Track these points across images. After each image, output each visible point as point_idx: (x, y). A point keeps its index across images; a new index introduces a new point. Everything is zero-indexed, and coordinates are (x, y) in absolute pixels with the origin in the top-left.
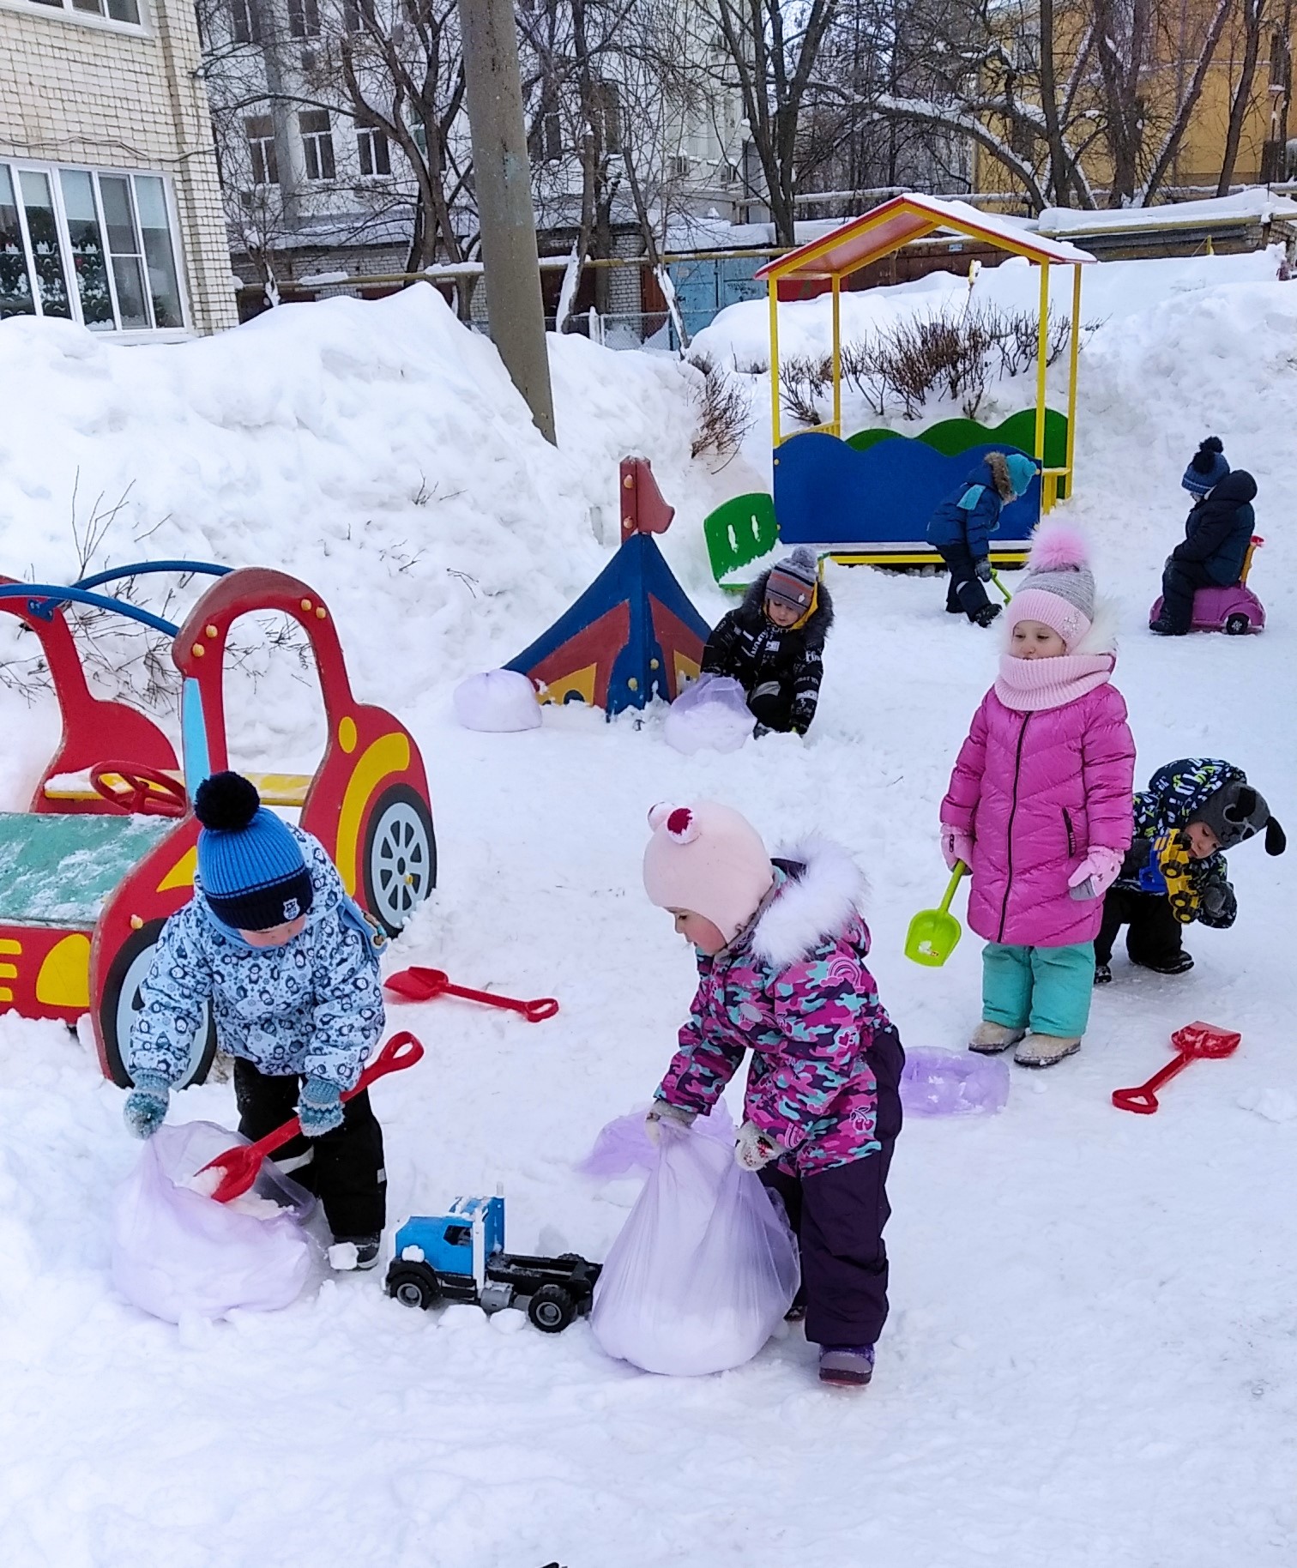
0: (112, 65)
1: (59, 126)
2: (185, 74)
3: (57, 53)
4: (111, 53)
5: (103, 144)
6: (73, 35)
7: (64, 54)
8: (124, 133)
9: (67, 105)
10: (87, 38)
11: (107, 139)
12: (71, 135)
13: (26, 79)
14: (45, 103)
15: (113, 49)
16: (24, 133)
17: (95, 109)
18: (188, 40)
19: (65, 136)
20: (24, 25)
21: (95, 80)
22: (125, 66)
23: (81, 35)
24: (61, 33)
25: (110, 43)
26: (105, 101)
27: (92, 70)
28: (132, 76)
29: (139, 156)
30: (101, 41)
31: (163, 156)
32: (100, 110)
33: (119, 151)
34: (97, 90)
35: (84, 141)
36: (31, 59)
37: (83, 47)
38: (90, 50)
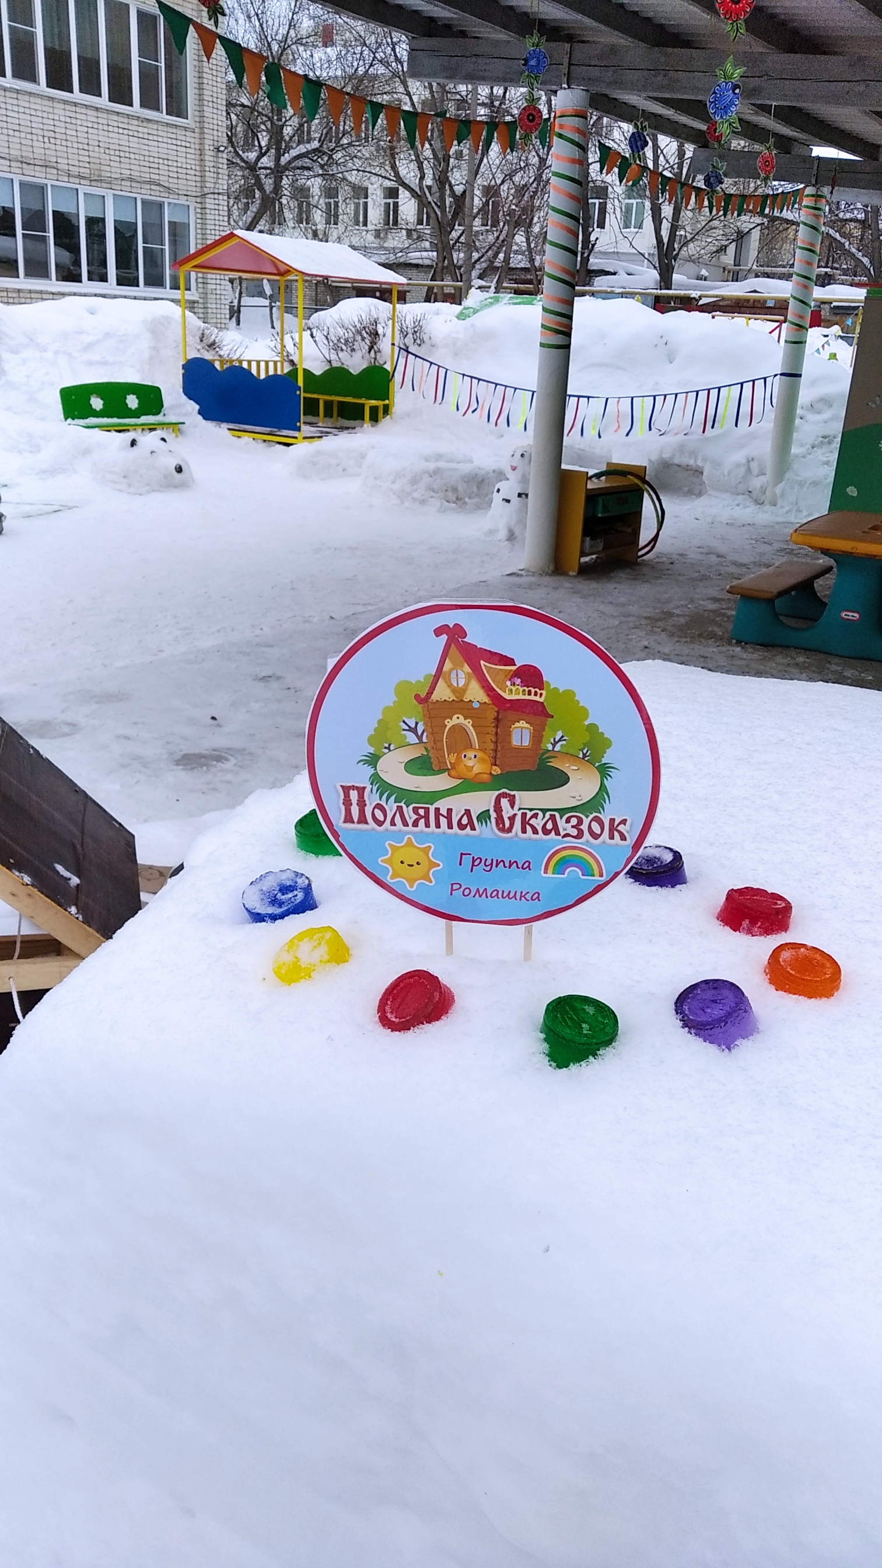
0: (160, 140)
1: (115, 170)
2: (212, 148)
3: (121, 131)
4: (160, 133)
5: (145, 182)
6: (135, 122)
7: (126, 132)
8: (162, 178)
9: (122, 160)
10: (145, 124)
11: (149, 180)
12: (122, 176)
13: (97, 143)
14: (108, 157)
15: (162, 131)
16: (89, 172)
17: (142, 163)
18: (217, 130)
19: (118, 176)
20: (100, 115)
21: (146, 148)
22: (170, 141)
23: (140, 122)
24: (126, 120)
25: (160, 128)
26: (151, 159)
27: (146, 142)
28: (175, 147)
29: (171, 192)
30: (155, 127)
31: (189, 193)
32: (147, 164)
33: (158, 188)
34: (147, 153)
35: (131, 180)
36: (101, 132)
37: (140, 129)
38: (145, 130)
